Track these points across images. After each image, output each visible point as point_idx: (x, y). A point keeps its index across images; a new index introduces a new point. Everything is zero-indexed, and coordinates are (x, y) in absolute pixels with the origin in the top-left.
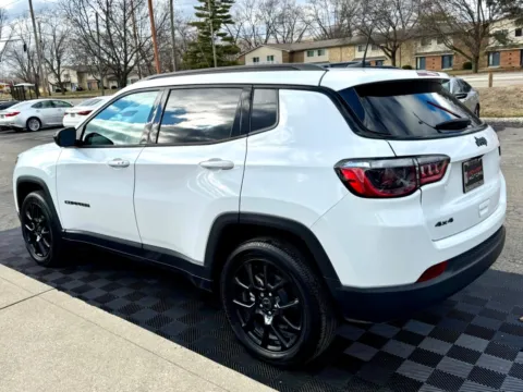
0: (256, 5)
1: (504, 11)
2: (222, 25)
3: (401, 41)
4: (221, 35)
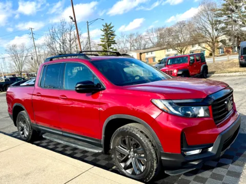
0: (125, 36)
1: (223, 32)
2: (112, 45)
4: (111, 48)
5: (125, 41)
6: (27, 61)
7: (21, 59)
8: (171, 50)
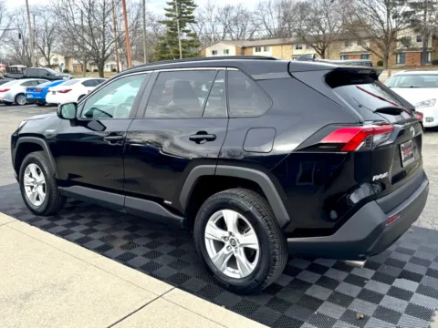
1: (407, 22)
2: (187, 24)
3: (329, 43)
4: (186, 31)
5: (213, 20)
6: (7, 40)
8: (304, 46)
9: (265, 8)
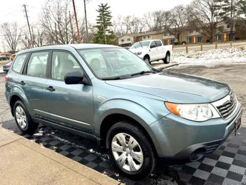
0: (122, 18)
1: (222, 18)
2: (108, 26)
3: (181, 32)
4: (107, 30)
5: (121, 24)
6: (20, 41)
7: (14, 39)
8: (168, 34)
9: (147, 15)
